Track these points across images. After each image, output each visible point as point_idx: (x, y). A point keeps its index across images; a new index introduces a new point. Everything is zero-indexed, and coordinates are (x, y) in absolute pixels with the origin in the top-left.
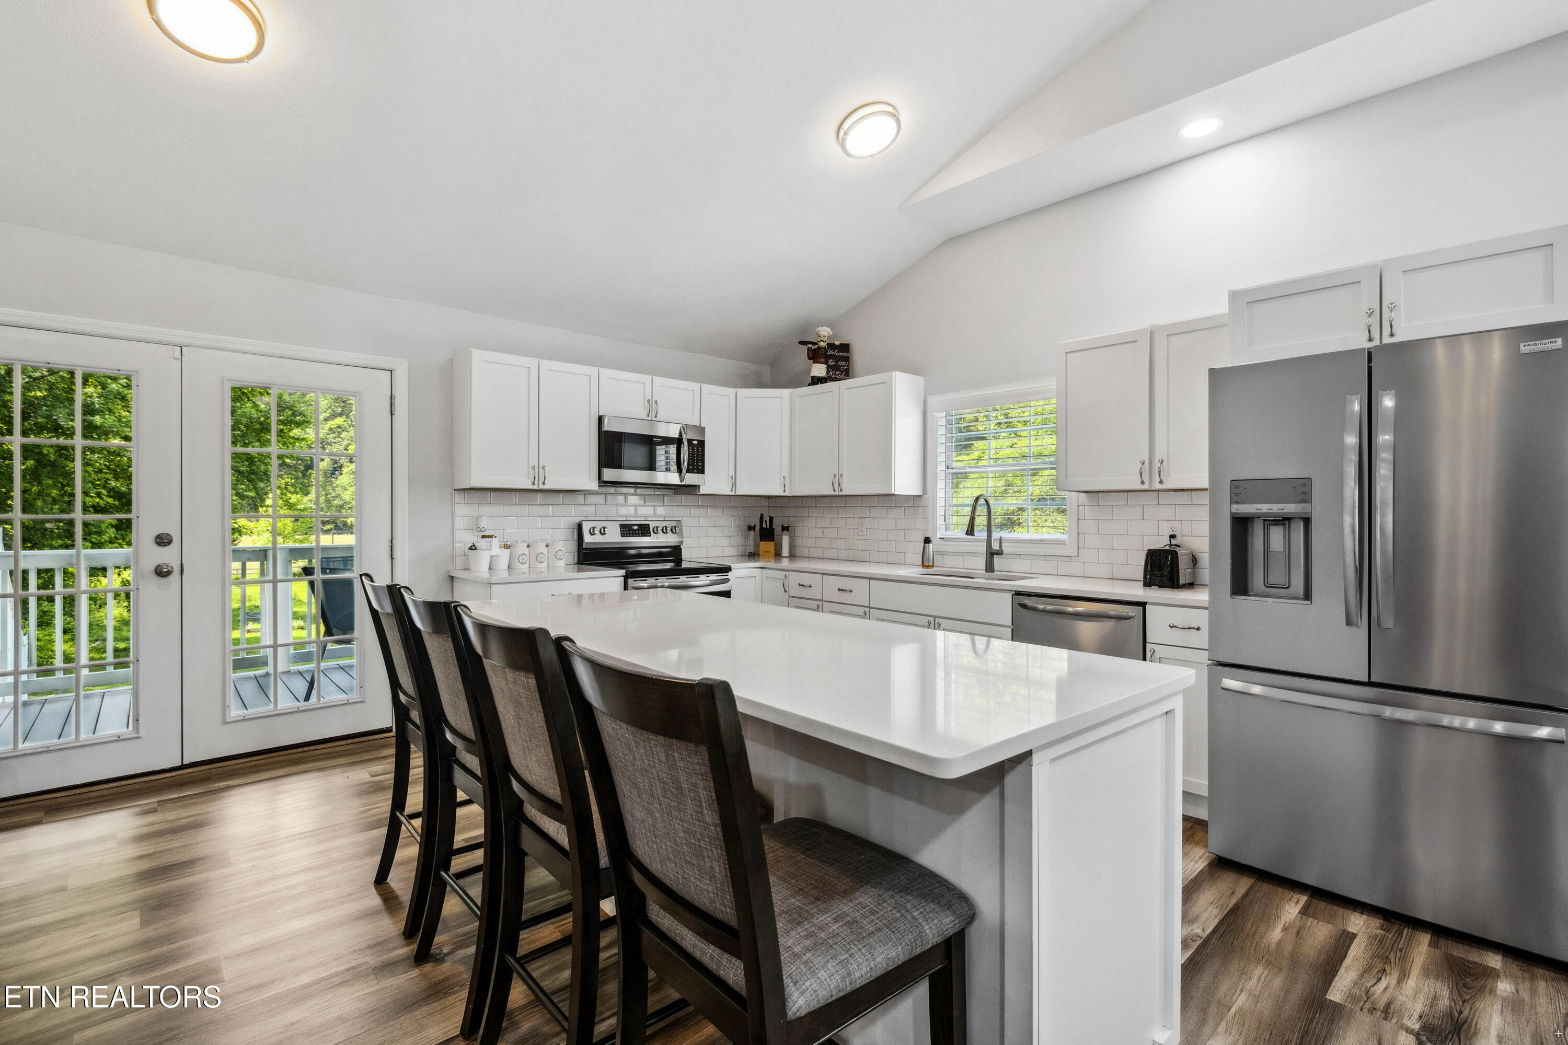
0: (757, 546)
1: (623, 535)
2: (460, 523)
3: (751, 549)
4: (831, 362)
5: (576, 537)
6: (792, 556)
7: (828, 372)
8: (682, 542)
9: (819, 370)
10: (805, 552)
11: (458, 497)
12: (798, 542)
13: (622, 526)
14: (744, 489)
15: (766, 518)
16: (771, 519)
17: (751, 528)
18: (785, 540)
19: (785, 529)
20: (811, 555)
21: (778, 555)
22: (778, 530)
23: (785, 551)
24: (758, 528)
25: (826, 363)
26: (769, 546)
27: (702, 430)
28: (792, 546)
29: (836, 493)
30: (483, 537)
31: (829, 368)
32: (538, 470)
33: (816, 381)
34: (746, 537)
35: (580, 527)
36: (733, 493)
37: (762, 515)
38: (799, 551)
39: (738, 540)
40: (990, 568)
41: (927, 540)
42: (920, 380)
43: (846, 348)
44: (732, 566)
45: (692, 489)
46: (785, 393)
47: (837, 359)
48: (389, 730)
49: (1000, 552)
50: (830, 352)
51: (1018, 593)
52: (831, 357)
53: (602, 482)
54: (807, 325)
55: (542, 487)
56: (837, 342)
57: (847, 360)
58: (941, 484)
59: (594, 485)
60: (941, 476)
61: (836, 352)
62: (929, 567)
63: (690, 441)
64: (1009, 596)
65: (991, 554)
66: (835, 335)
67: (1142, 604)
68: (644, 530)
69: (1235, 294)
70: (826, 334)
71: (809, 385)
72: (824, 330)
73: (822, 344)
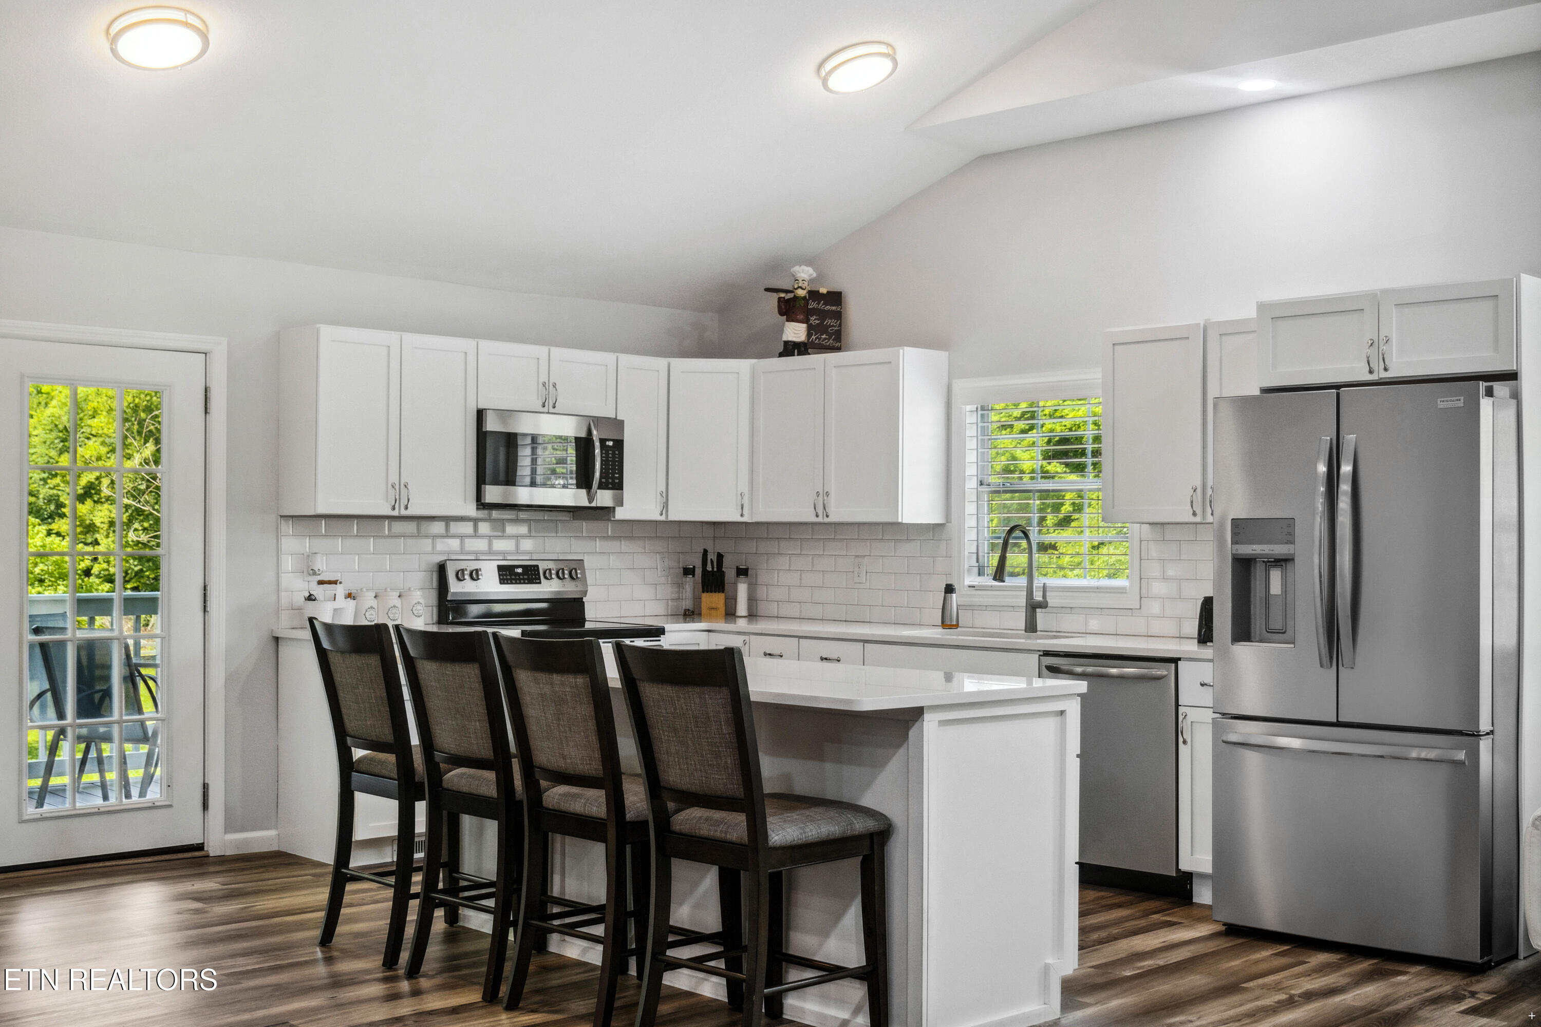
0: (697, 600)
1: (503, 581)
2: (288, 563)
3: (688, 604)
4: (814, 320)
5: (435, 583)
6: (752, 615)
7: (809, 335)
8: (585, 593)
9: (796, 332)
10: (773, 609)
11: (288, 528)
12: (762, 592)
13: (501, 568)
14: (677, 513)
15: (712, 556)
16: (720, 557)
17: (688, 571)
18: (742, 590)
19: (742, 572)
20: (782, 613)
21: (730, 614)
22: (730, 574)
23: (742, 608)
24: (698, 572)
25: (806, 321)
26: (717, 600)
27: (619, 424)
28: (752, 600)
29: (820, 519)
30: (321, 583)
31: (810, 330)
32: (399, 490)
33: (791, 349)
34: (680, 586)
35: (441, 569)
36: (663, 518)
37: (705, 552)
38: (762, 608)
39: (667, 591)
40: (1031, 627)
41: (949, 589)
42: (941, 356)
43: (836, 297)
44: (668, 627)
45: (605, 512)
46: (743, 366)
47: (823, 315)
48: (200, 847)
49: (1043, 605)
50: (812, 305)
51: (1047, 654)
52: (814, 311)
53: (481, 504)
54: (778, 265)
55: (404, 513)
56: (823, 290)
57: (838, 316)
58: (971, 508)
59: (470, 509)
60: (971, 495)
61: (821, 306)
62: (951, 627)
63: (603, 441)
64: (1035, 657)
65: (1033, 607)
66: (820, 278)
67: (1175, 661)
68: (531, 574)
69: (1262, 307)
70: (806, 277)
71: (781, 355)
72: (805, 273)
73: (801, 293)
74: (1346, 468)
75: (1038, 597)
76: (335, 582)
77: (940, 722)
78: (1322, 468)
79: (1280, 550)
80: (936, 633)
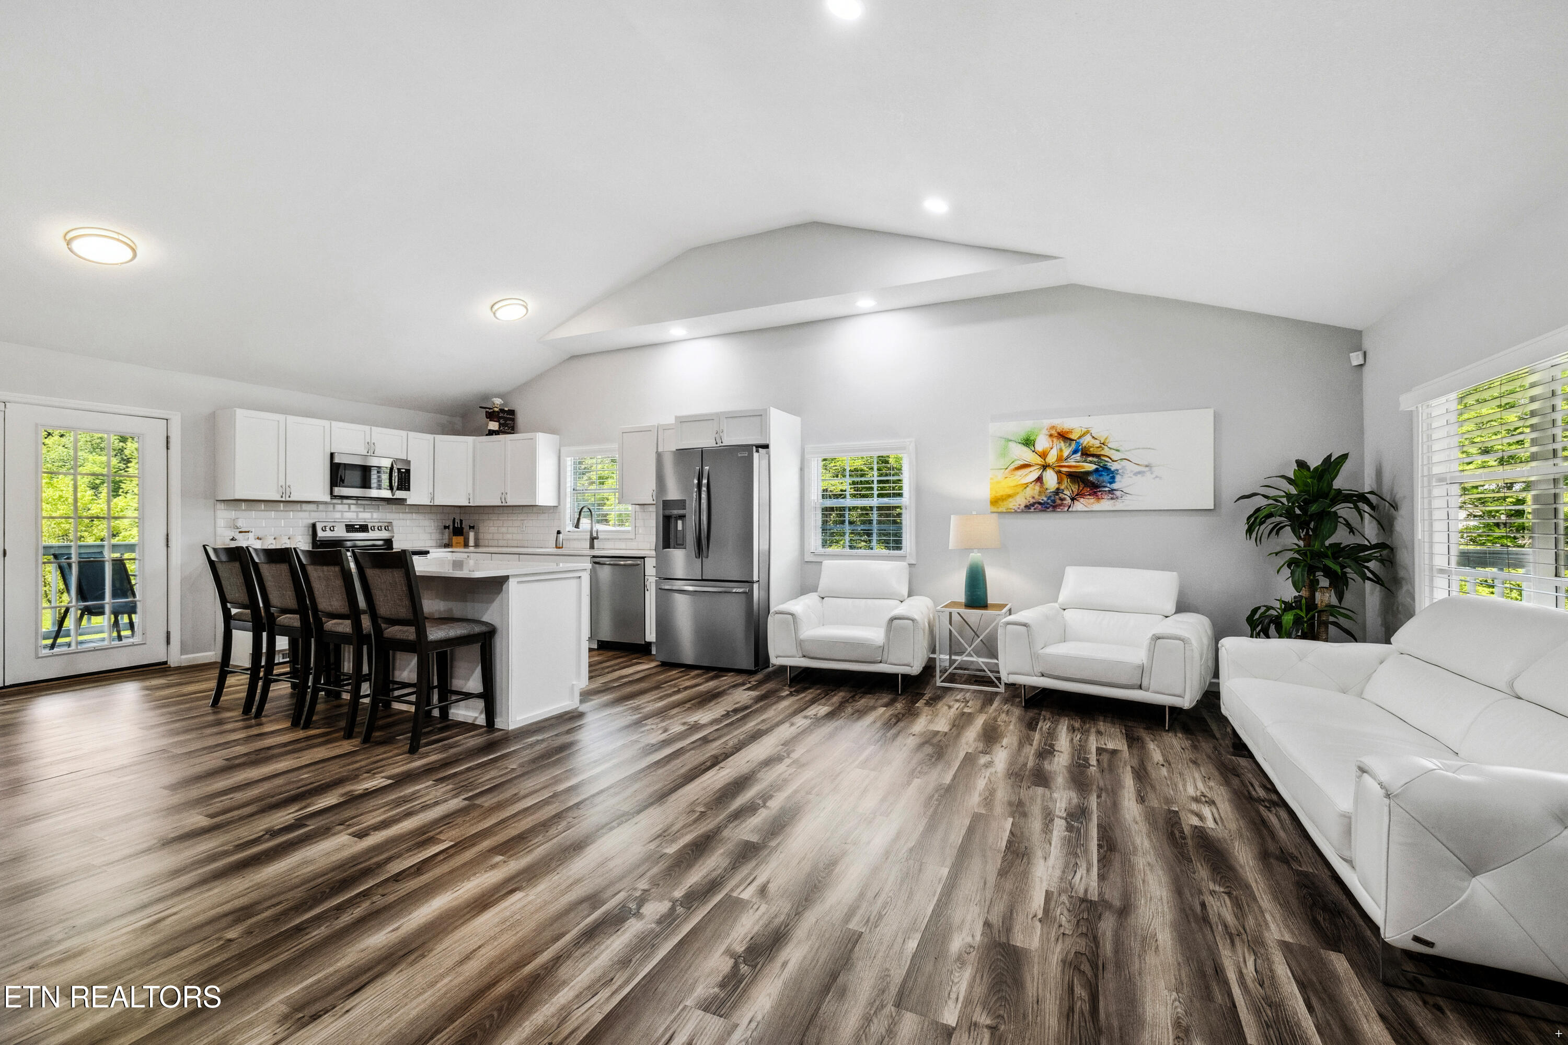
0: (450, 539)
1: (348, 531)
2: (221, 523)
3: (446, 541)
4: (502, 421)
5: (311, 533)
6: (477, 545)
7: (500, 427)
8: (393, 537)
9: (494, 426)
10: (486, 543)
11: (221, 506)
12: (481, 536)
13: (346, 526)
14: (440, 501)
15: (457, 521)
16: (461, 521)
17: (446, 527)
18: (472, 535)
19: (472, 527)
20: (490, 544)
21: (466, 545)
22: (466, 528)
23: (471, 542)
24: (451, 527)
25: (498, 421)
26: (460, 539)
27: (408, 462)
28: (477, 540)
29: (503, 504)
30: (240, 532)
31: (500, 425)
32: (285, 489)
33: (491, 433)
34: (443, 534)
35: (314, 526)
36: (432, 504)
37: (454, 519)
38: (481, 542)
39: (436, 536)
40: (592, 547)
41: (559, 532)
42: (556, 437)
43: (512, 412)
44: (431, 551)
45: (401, 501)
46: (470, 439)
47: (506, 419)
48: (166, 663)
49: (597, 538)
50: (501, 415)
51: (594, 557)
52: (502, 417)
53: (333, 496)
54: (487, 397)
55: (288, 499)
56: (506, 409)
57: (513, 420)
58: (568, 500)
59: (327, 498)
60: (569, 495)
61: (505, 415)
62: (559, 548)
63: (399, 470)
64: (589, 558)
65: (593, 539)
66: (505, 404)
67: (644, 558)
68: (364, 528)
69: (676, 417)
70: (499, 403)
71: (487, 435)
72: (498, 401)
73: (496, 409)
74: (705, 481)
75: (595, 535)
76: (248, 532)
77: (518, 582)
78: (696, 481)
79: (681, 512)
80: (555, 551)
